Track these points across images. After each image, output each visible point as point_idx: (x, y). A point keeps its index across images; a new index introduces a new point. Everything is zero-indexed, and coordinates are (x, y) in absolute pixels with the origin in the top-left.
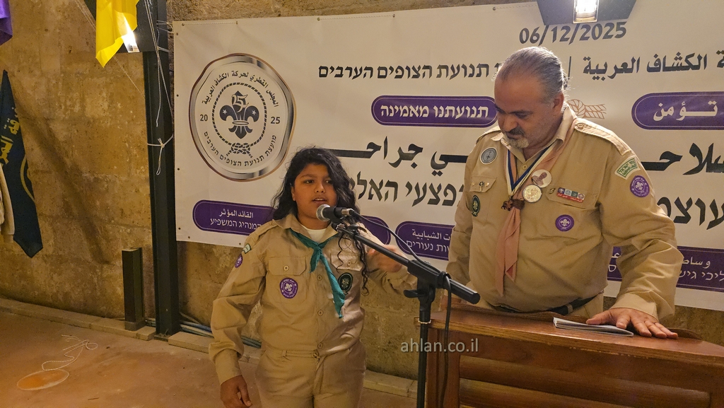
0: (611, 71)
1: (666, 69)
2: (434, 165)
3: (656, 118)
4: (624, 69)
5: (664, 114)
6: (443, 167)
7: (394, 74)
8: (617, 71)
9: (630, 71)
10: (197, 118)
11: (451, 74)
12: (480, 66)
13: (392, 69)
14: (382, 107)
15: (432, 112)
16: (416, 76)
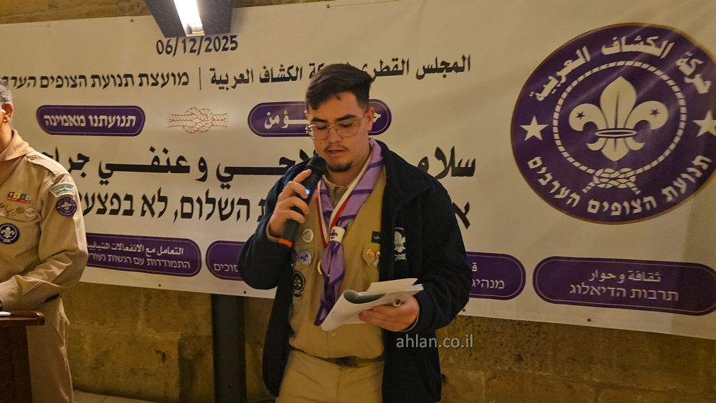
0: (232, 81)
1: (274, 80)
2: (102, 175)
3: (267, 127)
4: (242, 80)
5: (273, 122)
6: (109, 175)
7: (55, 83)
8: (237, 81)
9: (247, 81)
11: (103, 83)
12: (126, 76)
13: (52, 78)
14: (46, 117)
15: (88, 121)
16: (74, 86)
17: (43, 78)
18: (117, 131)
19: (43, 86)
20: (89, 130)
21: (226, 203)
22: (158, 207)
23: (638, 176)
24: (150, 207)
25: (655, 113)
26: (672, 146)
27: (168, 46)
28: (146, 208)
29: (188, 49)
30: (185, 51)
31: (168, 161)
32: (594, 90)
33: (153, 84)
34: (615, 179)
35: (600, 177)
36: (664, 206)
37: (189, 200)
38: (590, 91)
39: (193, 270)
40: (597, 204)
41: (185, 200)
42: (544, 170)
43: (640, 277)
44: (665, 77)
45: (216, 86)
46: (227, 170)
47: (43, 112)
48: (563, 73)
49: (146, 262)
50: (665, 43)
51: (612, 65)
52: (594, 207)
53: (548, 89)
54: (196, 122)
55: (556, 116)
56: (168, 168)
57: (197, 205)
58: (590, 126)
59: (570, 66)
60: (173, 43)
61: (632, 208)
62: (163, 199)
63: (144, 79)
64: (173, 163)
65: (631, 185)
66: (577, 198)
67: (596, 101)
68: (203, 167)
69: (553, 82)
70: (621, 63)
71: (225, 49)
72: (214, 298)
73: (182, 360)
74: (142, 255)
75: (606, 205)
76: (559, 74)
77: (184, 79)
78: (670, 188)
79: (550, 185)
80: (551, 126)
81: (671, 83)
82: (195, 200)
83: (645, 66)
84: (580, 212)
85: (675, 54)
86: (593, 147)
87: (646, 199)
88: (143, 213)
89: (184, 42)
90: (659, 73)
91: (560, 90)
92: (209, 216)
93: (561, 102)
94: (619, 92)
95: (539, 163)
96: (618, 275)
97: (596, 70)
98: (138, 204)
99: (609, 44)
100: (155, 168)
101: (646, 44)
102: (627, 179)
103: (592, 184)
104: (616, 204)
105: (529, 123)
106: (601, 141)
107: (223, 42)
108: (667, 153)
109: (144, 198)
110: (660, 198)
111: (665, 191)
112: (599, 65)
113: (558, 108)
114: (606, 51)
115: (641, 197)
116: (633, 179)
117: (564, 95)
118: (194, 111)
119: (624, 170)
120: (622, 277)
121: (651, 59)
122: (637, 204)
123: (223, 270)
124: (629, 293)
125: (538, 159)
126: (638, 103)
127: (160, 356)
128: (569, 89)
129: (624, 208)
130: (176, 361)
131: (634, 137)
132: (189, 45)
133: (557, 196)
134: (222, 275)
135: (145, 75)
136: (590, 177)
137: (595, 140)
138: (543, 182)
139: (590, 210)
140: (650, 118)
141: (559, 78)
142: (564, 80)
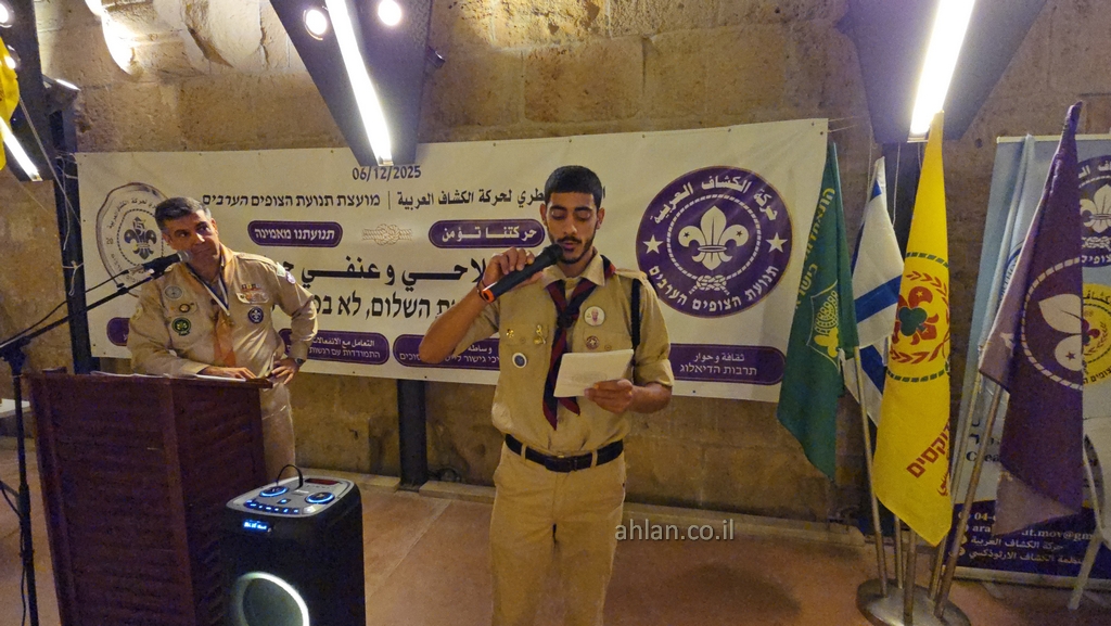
0: (416, 203)
1: (451, 202)
2: (304, 279)
3: (445, 240)
4: (424, 202)
5: (449, 236)
6: (311, 280)
7: (265, 202)
8: (420, 203)
9: (428, 203)
10: (104, 242)
11: (307, 203)
12: (327, 197)
13: (262, 198)
14: (256, 230)
15: (293, 234)
16: (282, 205)
17: (253, 198)
18: (318, 243)
19: (253, 204)
20: (294, 242)
21: (410, 302)
22: (353, 306)
23: (728, 281)
24: (346, 307)
25: (739, 234)
26: (752, 259)
27: (362, 173)
28: (343, 307)
29: (379, 176)
30: (377, 177)
31: (362, 268)
32: (696, 216)
33: (350, 204)
34: (712, 283)
35: (701, 282)
36: (746, 304)
37: (380, 301)
38: (693, 217)
39: (382, 358)
40: (699, 302)
41: (375, 300)
42: (661, 276)
43: (729, 358)
44: (746, 207)
45: (401, 206)
46: (411, 275)
47: (254, 226)
48: (674, 202)
49: (342, 353)
50: (745, 182)
51: (709, 197)
52: (697, 305)
53: (663, 214)
54: (385, 236)
55: (669, 235)
56: (361, 274)
57: (385, 305)
58: (694, 243)
59: (679, 197)
60: (366, 171)
61: (724, 305)
62: (357, 300)
63: (342, 200)
64: (366, 270)
65: (723, 288)
66: (685, 298)
67: (698, 225)
68: (391, 273)
69: (667, 209)
70: (714, 196)
71: (410, 177)
72: (400, 382)
73: (372, 438)
74: (339, 347)
75: (705, 303)
76: (671, 203)
77: (376, 200)
78: (751, 291)
79: (666, 288)
80: (665, 243)
81: (750, 211)
82: (384, 300)
83: (732, 199)
84: (686, 309)
85: (752, 190)
86: (696, 259)
87: (734, 299)
88: (340, 312)
89: (376, 170)
90: (742, 204)
91: (672, 215)
92: (396, 314)
93: (672, 224)
94: (714, 217)
95: (658, 271)
96: (715, 357)
97: (697, 201)
98: (336, 304)
99: (707, 182)
100: (351, 274)
101: (732, 182)
102: (720, 283)
103: (695, 287)
104: (713, 303)
105: (649, 240)
106: (702, 255)
107: (409, 171)
108: (748, 264)
109: (341, 299)
110: (744, 298)
111: (747, 293)
112: (699, 197)
113: (670, 229)
114: (705, 186)
115: (730, 297)
116: (724, 283)
117: (675, 219)
118: (384, 227)
119: (717, 277)
120: (718, 358)
121: (736, 194)
122: (727, 303)
123: (407, 359)
124: (723, 370)
125: (656, 268)
126: (728, 226)
127: (352, 433)
128: (678, 214)
129: (718, 306)
130: (367, 440)
131: (725, 252)
132: (380, 173)
133: (671, 297)
134: (407, 363)
135: (343, 197)
136: (694, 282)
137: (697, 253)
138: (660, 286)
139: (694, 307)
140: (736, 238)
141: (671, 206)
142: (674, 208)
